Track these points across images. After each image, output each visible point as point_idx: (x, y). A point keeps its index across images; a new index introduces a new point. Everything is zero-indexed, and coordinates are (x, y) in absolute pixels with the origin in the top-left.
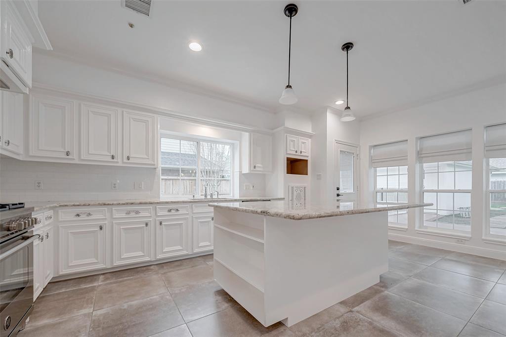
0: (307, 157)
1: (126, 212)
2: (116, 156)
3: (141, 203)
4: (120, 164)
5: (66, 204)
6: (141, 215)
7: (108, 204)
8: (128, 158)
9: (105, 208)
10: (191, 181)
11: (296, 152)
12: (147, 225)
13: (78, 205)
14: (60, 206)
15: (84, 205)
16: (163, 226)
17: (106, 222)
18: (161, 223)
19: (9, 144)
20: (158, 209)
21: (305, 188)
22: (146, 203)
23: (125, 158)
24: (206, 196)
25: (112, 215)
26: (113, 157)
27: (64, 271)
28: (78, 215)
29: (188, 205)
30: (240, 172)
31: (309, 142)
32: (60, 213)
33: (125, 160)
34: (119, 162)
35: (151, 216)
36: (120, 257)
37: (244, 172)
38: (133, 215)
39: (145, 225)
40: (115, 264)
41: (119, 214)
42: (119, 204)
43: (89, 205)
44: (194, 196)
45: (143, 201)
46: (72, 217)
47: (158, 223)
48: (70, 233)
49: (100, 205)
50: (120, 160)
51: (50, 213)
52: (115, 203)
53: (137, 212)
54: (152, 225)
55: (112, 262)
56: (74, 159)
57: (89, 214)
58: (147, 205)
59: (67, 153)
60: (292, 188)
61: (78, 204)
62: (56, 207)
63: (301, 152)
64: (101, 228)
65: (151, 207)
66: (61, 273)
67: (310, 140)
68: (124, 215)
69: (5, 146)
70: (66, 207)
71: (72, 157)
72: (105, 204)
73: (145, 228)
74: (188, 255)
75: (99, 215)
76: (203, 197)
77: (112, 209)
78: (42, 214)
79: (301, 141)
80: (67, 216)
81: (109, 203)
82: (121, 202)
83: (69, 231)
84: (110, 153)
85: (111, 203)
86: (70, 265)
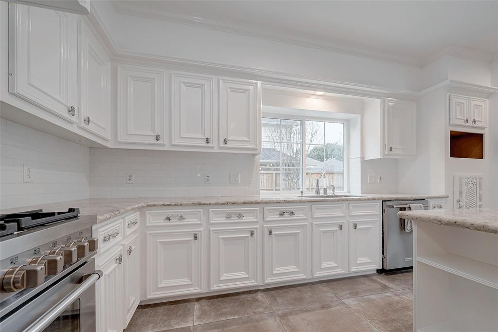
0: (483, 128)
1: (225, 215)
2: (211, 140)
3: (244, 203)
4: (216, 150)
5: (154, 203)
6: (244, 219)
7: (204, 204)
8: (226, 142)
9: (201, 210)
10: (268, 176)
11: (467, 121)
12: (252, 234)
13: (169, 205)
14: (148, 206)
15: (175, 205)
16: (273, 235)
17: (202, 229)
18: (270, 233)
19: (89, 122)
20: (266, 212)
21: (480, 179)
22: (251, 203)
23: (222, 141)
24: (318, 192)
25: (208, 219)
26: (208, 141)
27: (152, 293)
28: (168, 219)
29: (307, 206)
30: (362, 158)
31: (485, 104)
32: (148, 215)
33: (222, 145)
34: (215, 147)
35: (257, 222)
36: (219, 278)
37: (368, 158)
38: (235, 219)
39: (249, 235)
40: (212, 289)
41: (217, 218)
42: (217, 204)
43: (181, 205)
44: (302, 192)
45: (248, 200)
46: (162, 222)
47: (266, 232)
48: (160, 242)
49: (194, 204)
50: (215, 145)
51: (134, 216)
52: (213, 202)
53: (240, 216)
54: (258, 234)
55: (209, 286)
56: (164, 145)
57: (181, 218)
58: (252, 205)
59: (157, 137)
60: (461, 179)
61: (169, 203)
62: (143, 207)
63: (474, 121)
64: (196, 238)
65: (257, 208)
66: (149, 297)
67: (488, 101)
68: (223, 220)
69: (83, 124)
70: (155, 207)
71: (162, 143)
72: (200, 204)
73: (250, 238)
74: (306, 279)
75: (193, 219)
76: (314, 193)
77: (209, 210)
78: (122, 220)
79: (473, 103)
80: (155, 219)
81: (206, 202)
82: (220, 201)
83: (158, 241)
84: (205, 136)
85: (208, 202)
86: (160, 286)
